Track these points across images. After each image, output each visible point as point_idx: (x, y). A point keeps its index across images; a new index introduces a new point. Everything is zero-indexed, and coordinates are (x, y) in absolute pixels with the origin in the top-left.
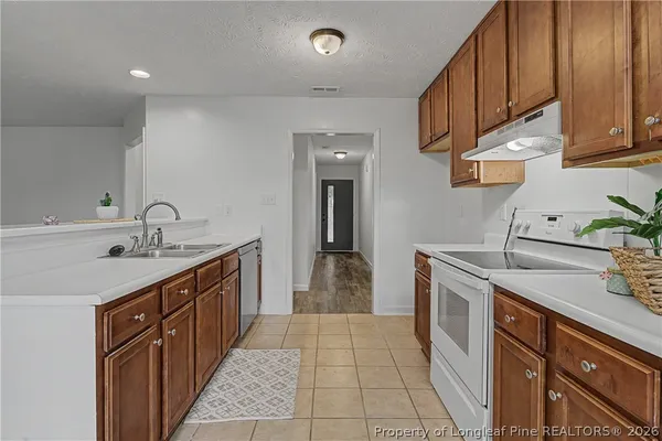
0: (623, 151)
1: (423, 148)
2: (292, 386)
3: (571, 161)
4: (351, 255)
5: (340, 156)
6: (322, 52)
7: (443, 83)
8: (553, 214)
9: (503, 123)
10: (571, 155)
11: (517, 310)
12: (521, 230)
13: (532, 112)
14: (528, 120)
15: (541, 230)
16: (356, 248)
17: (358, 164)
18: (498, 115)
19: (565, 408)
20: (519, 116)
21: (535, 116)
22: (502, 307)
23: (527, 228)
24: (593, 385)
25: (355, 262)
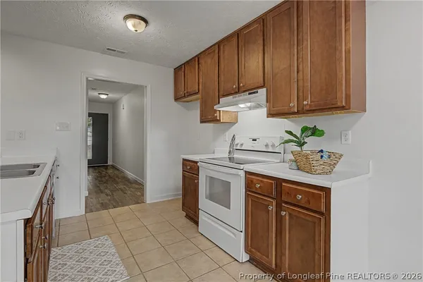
0: (294, 113)
1: (177, 99)
2: (116, 259)
3: (271, 114)
4: (106, 167)
5: (103, 97)
6: (133, 29)
7: (195, 64)
8: (255, 138)
9: (236, 93)
10: (272, 112)
11: (262, 181)
12: (239, 145)
13: (252, 90)
14: (250, 94)
15: (249, 145)
16: (110, 163)
17: (114, 104)
18: (233, 89)
19: (287, 217)
20: (244, 91)
21: (254, 93)
22: (252, 181)
23: (242, 145)
24: (301, 205)
25: (110, 171)
